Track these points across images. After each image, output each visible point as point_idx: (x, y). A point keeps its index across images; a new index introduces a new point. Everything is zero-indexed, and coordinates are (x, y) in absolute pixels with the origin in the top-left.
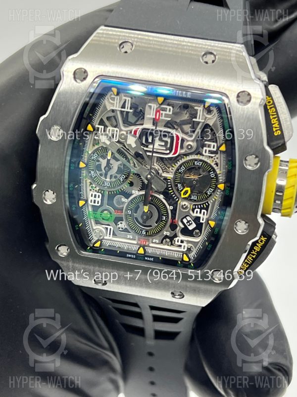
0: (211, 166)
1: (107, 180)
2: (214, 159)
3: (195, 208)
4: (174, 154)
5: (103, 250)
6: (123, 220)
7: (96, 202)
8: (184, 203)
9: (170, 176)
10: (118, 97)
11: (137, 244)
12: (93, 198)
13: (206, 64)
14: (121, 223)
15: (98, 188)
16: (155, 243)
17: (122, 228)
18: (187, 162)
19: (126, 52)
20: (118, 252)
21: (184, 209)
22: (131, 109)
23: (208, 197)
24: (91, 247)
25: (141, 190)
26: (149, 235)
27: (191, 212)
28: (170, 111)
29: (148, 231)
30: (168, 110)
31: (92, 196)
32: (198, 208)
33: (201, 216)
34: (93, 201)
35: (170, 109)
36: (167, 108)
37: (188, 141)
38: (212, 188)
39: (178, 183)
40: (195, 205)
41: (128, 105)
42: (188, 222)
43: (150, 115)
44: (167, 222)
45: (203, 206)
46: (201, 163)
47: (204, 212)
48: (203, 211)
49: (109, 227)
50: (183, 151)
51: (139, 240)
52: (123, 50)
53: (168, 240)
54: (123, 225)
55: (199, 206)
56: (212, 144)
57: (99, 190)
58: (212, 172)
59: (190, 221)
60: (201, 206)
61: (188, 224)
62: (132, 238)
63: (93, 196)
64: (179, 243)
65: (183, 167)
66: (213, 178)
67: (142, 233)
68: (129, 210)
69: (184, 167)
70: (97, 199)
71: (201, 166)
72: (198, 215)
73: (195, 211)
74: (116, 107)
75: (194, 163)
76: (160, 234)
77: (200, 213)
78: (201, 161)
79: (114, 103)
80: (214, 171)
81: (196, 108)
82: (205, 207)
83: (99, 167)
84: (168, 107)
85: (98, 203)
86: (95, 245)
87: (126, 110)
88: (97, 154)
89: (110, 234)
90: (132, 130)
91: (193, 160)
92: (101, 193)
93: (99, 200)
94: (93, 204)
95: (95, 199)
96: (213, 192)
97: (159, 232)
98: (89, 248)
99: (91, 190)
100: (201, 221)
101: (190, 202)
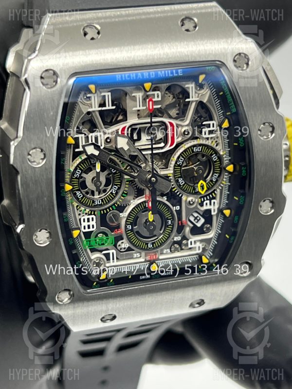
0: (212, 149)
1: (95, 197)
2: (214, 139)
3: (204, 200)
4: (171, 145)
5: (111, 281)
6: (122, 239)
7: (91, 227)
8: (190, 199)
9: (170, 172)
10: (96, 95)
11: (146, 261)
12: (86, 224)
13: (189, 33)
14: (122, 243)
15: (87, 210)
16: (167, 253)
17: (125, 248)
18: (185, 151)
19: (92, 39)
20: (130, 277)
21: (191, 204)
22: (112, 106)
23: (214, 184)
24: (97, 282)
25: (137, 197)
26: (157, 246)
27: (199, 207)
28: (158, 96)
29: (155, 243)
30: (156, 96)
31: (84, 221)
32: (207, 199)
33: (212, 207)
34: (87, 227)
35: (158, 94)
36: (154, 95)
37: (182, 126)
38: (216, 173)
39: (179, 177)
40: (203, 197)
41: (109, 101)
42: (196, 218)
43: (136, 107)
44: (173, 226)
45: (212, 195)
46: (200, 148)
47: (214, 203)
48: (213, 201)
49: (111, 252)
50: (180, 139)
51: (146, 256)
52: (88, 37)
53: (177, 246)
54: (124, 244)
55: (208, 197)
56: (211, 123)
57: (91, 211)
58: (214, 155)
59: (198, 217)
60: (210, 197)
61: (196, 221)
62: (139, 256)
63: (86, 220)
64: (193, 246)
65: (181, 158)
66: (216, 161)
67: (147, 246)
68: (128, 224)
69: (183, 157)
70: (91, 223)
71: (201, 151)
72: (208, 207)
73: (205, 203)
74: (95, 107)
75: (193, 150)
76: (169, 242)
77: (210, 204)
78: (200, 145)
79: (91, 104)
80: (216, 152)
81: (186, 86)
82: (214, 196)
83: (83, 185)
84: (156, 93)
85: (93, 227)
86: (101, 278)
87: (107, 108)
88: (80, 169)
89: (113, 259)
90: (118, 130)
91: (191, 147)
92: (94, 214)
93: (94, 223)
94: (87, 230)
95: (89, 223)
96: (219, 176)
97: (167, 240)
98: (95, 283)
99: (79, 215)
100: (213, 213)
101: (196, 196)
